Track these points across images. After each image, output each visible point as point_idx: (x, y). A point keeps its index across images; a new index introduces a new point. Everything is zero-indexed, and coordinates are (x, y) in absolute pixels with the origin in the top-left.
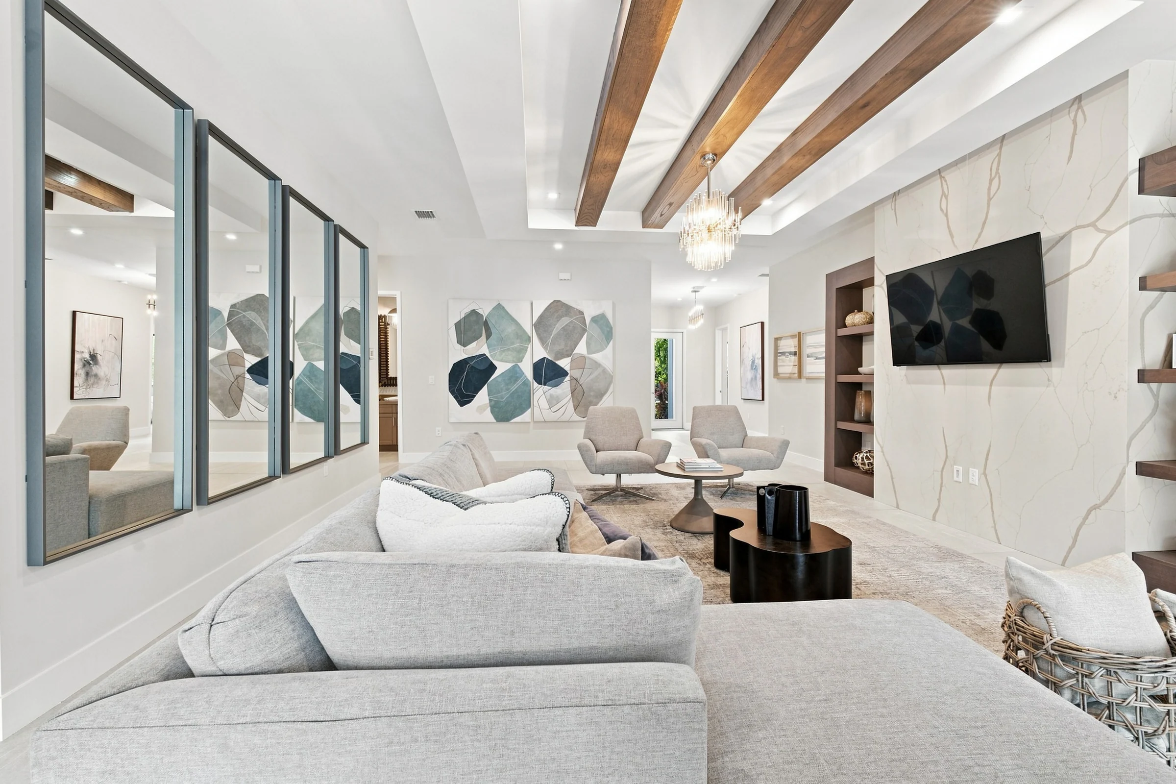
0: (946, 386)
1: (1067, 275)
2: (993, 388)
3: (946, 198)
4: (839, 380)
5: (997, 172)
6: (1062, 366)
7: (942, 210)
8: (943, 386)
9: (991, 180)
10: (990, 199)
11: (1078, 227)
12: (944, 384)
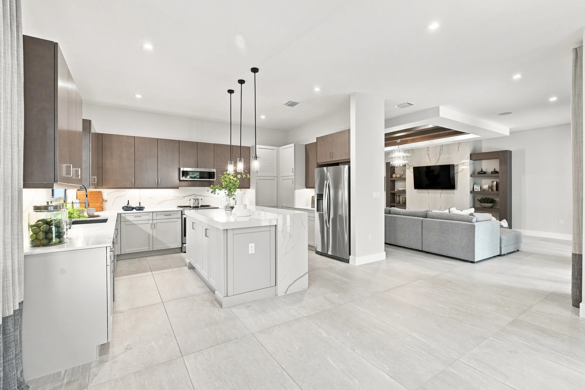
0: (429, 194)
1: (458, 172)
2: (441, 194)
3: (429, 151)
4: (391, 192)
5: (442, 149)
6: (457, 190)
7: (427, 154)
8: (428, 194)
9: (440, 150)
10: (440, 154)
11: (459, 164)
12: (428, 193)
